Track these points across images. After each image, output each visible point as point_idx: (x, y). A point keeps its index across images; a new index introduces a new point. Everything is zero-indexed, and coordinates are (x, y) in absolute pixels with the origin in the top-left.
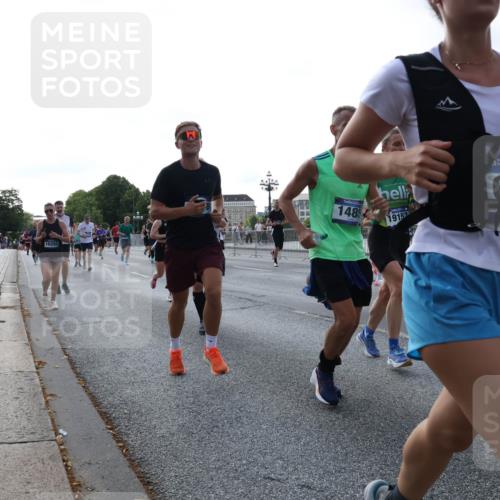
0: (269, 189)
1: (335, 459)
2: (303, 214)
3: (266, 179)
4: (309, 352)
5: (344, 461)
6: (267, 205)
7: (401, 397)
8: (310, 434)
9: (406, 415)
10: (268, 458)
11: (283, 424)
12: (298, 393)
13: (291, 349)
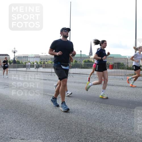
0: (14, 53)
1: (31, 131)
2: (24, 60)
3: (13, 50)
4: (24, 100)
5: (34, 131)
6: (14, 57)
7: (50, 112)
8: (24, 124)
9: (51, 117)
10: (11, 132)
11: (16, 122)
12: (21, 112)
13: (19, 100)
